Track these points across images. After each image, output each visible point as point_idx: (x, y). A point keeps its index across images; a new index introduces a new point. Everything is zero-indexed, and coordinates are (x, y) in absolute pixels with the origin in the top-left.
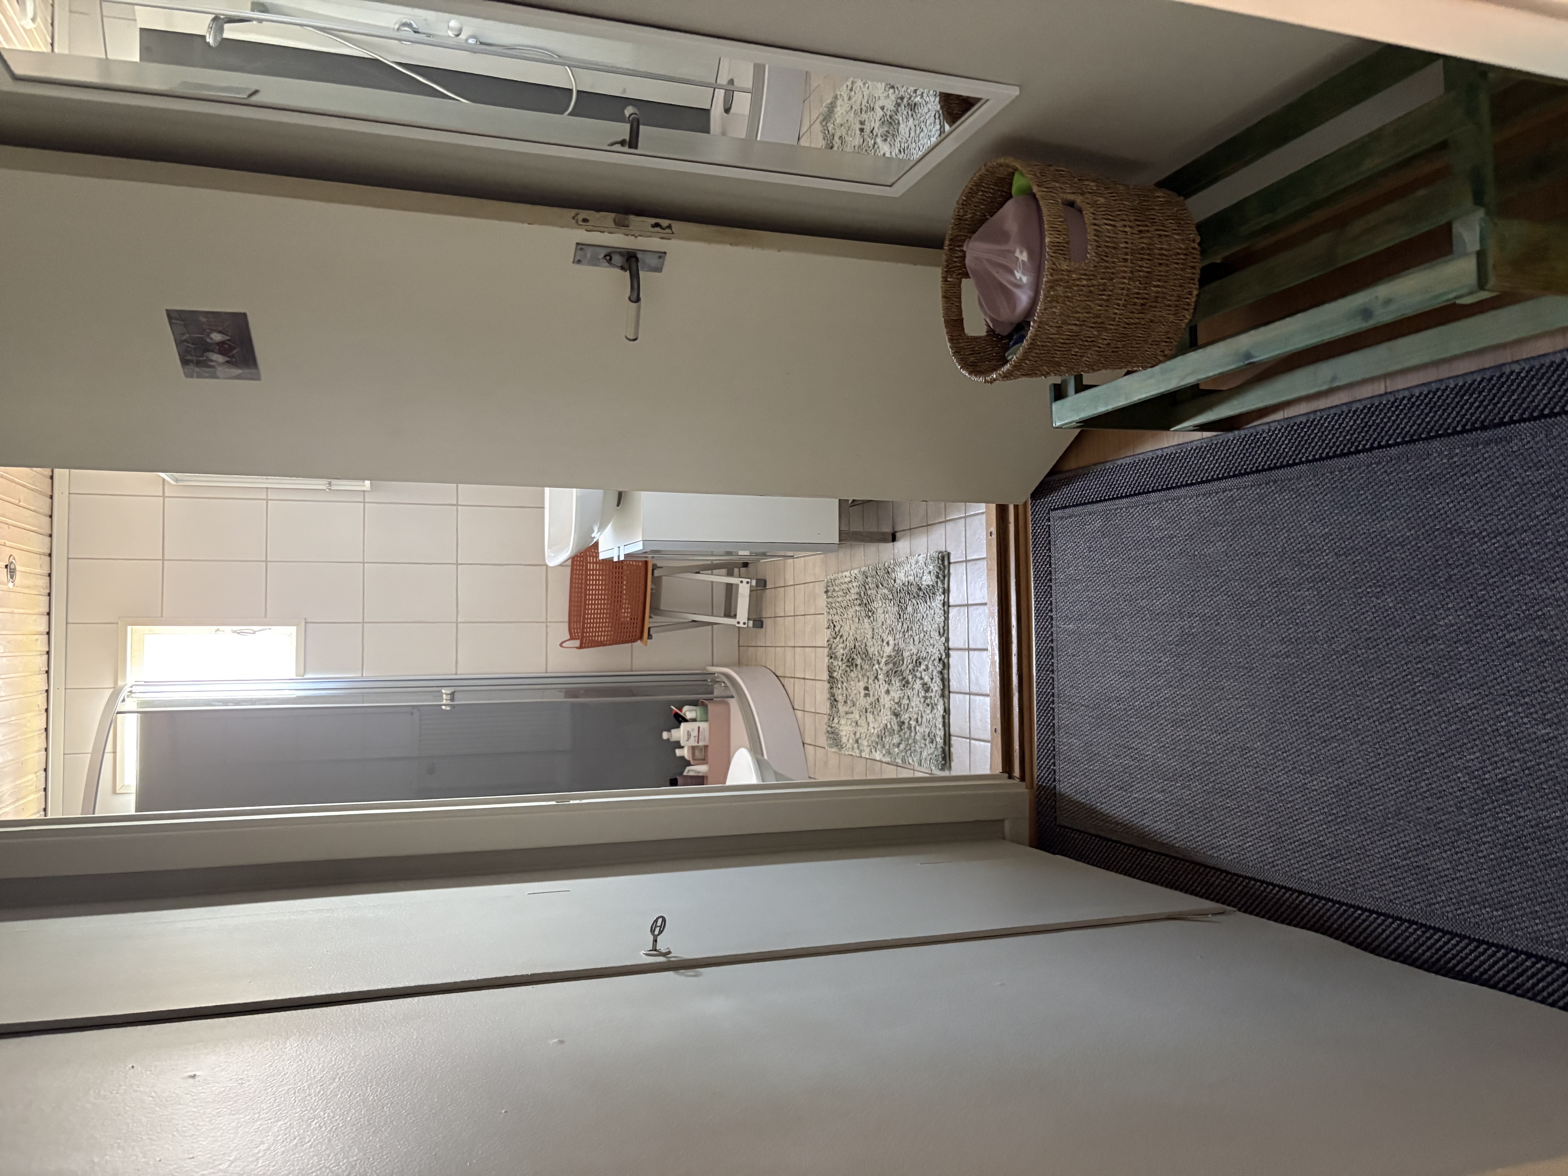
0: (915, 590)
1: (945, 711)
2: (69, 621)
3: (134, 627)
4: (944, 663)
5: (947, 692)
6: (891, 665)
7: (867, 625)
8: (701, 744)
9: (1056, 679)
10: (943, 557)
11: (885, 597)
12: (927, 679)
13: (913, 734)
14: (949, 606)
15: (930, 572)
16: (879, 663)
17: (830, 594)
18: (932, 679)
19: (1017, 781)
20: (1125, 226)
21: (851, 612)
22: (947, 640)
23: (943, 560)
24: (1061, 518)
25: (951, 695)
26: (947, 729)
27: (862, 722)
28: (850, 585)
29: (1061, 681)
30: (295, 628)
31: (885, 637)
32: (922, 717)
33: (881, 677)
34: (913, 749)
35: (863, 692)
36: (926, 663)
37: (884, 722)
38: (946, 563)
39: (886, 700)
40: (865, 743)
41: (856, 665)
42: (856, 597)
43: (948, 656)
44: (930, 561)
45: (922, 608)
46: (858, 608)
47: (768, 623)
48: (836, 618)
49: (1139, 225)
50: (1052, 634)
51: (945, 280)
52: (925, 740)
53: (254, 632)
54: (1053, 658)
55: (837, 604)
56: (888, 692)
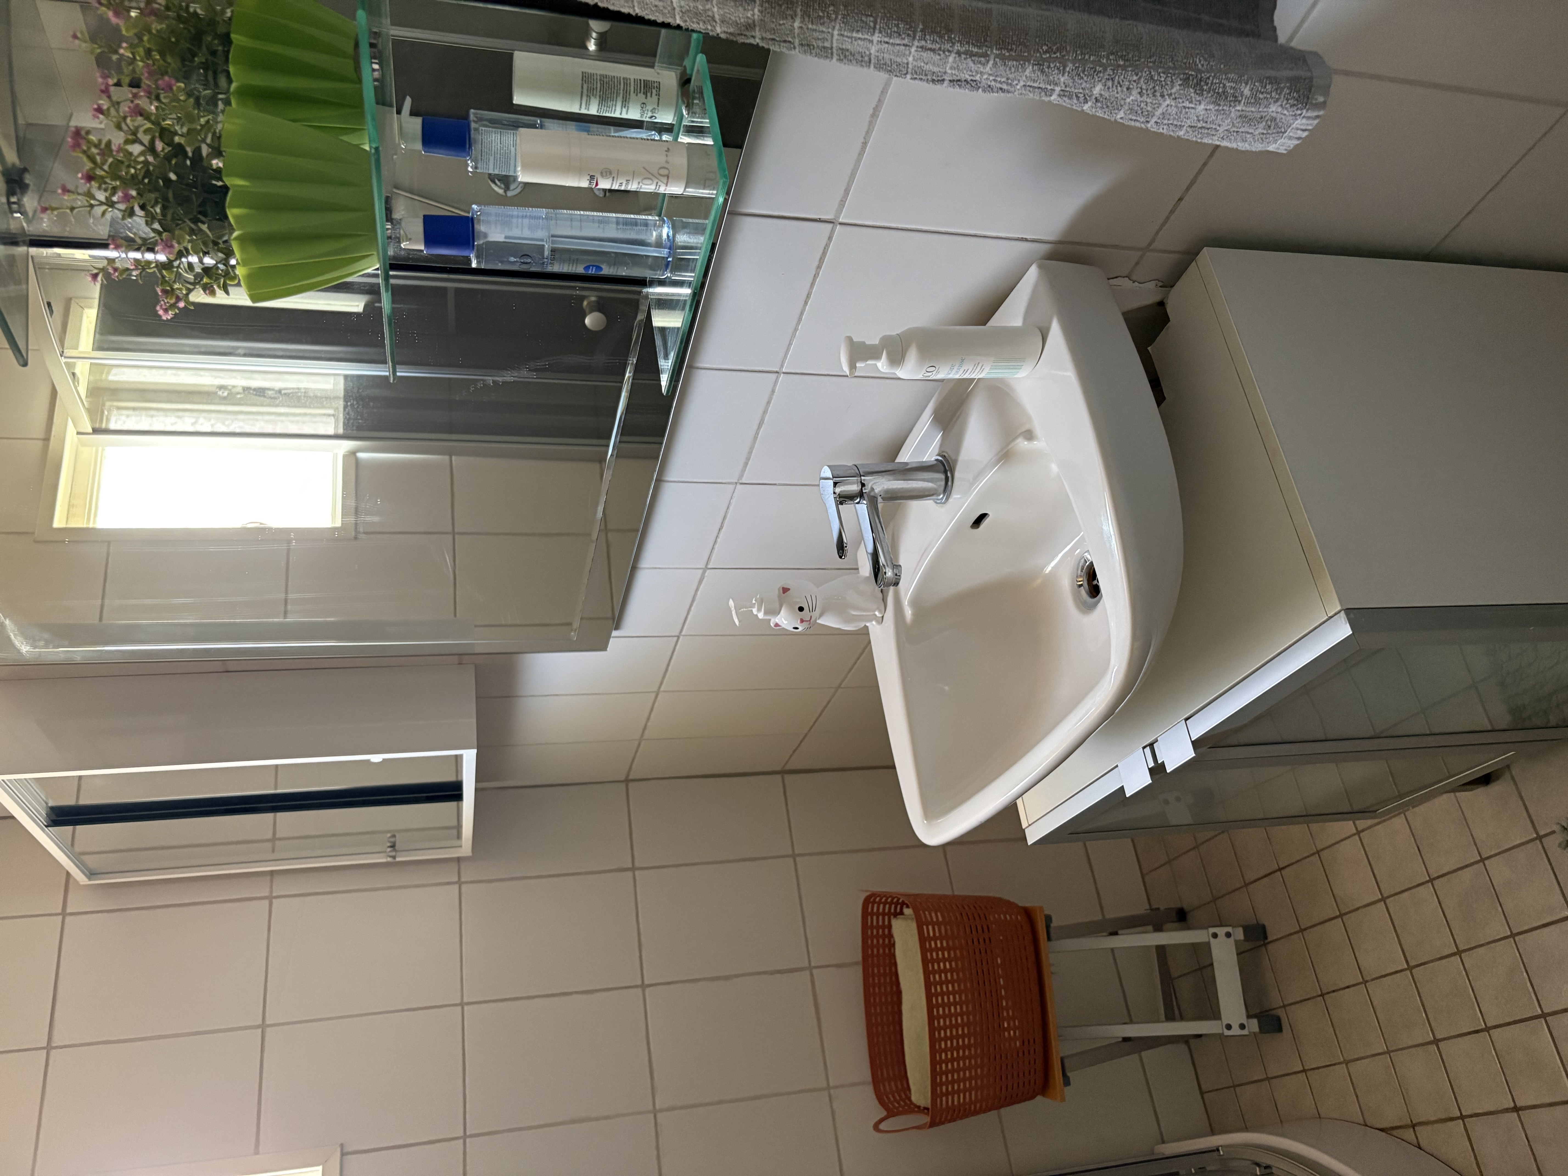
30: (320, 1168)
47: (1289, 1018)
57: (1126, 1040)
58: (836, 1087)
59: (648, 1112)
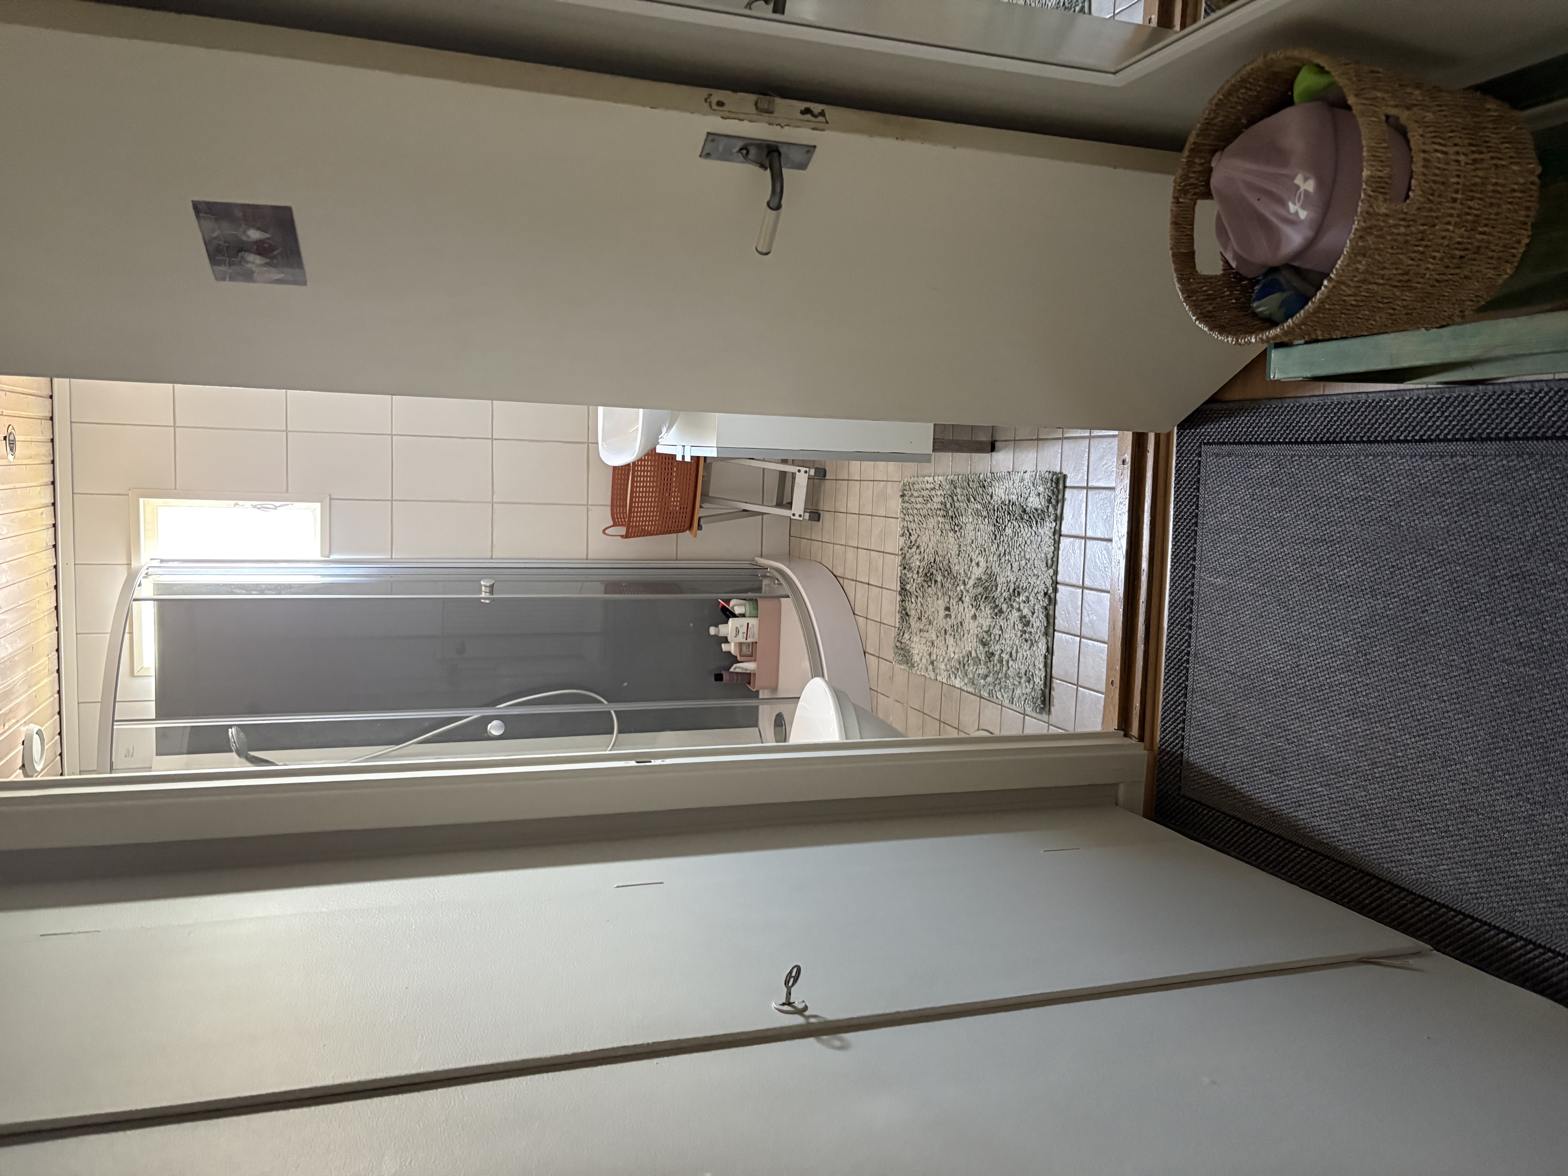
0: (1018, 511)
1: (1048, 650)
2: (75, 492)
3: (146, 500)
4: (1050, 597)
5: (1051, 630)
6: (980, 589)
7: (952, 540)
8: (750, 640)
9: (1193, 636)
10: (1058, 480)
11: (977, 513)
12: (1026, 611)
13: (1005, 669)
14: (1060, 535)
15: (1039, 495)
16: (964, 584)
17: (906, 498)
18: (1033, 613)
19: (1134, 741)
20: (1458, 153)
21: (932, 522)
22: (1056, 573)
23: (1057, 483)
24: (1217, 455)
25: (1056, 633)
26: (1049, 670)
27: (939, 643)
28: (933, 493)
29: (1200, 641)
30: (319, 504)
31: (974, 557)
32: (1017, 652)
33: (967, 599)
34: (1003, 684)
35: (942, 613)
36: (1027, 594)
37: (968, 649)
38: (1061, 487)
39: (972, 626)
40: (943, 667)
41: (936, 582)
42: (939, 506)
43: (1055, 590)
44: (1039, 482)
45: (1026, 532)
46: (941, 519)
47: (826, 517)
48: (913, 526)
49: (1473, 152)
50: (1193, 585)
51: (1176, 200)
52: (1021, 678)
53: (276, 508)
54: (1191, 612)
55: (915, 511)
56: (974, 617)
57: (744, 510)
58: (591, 505)
59: (489, 502)
